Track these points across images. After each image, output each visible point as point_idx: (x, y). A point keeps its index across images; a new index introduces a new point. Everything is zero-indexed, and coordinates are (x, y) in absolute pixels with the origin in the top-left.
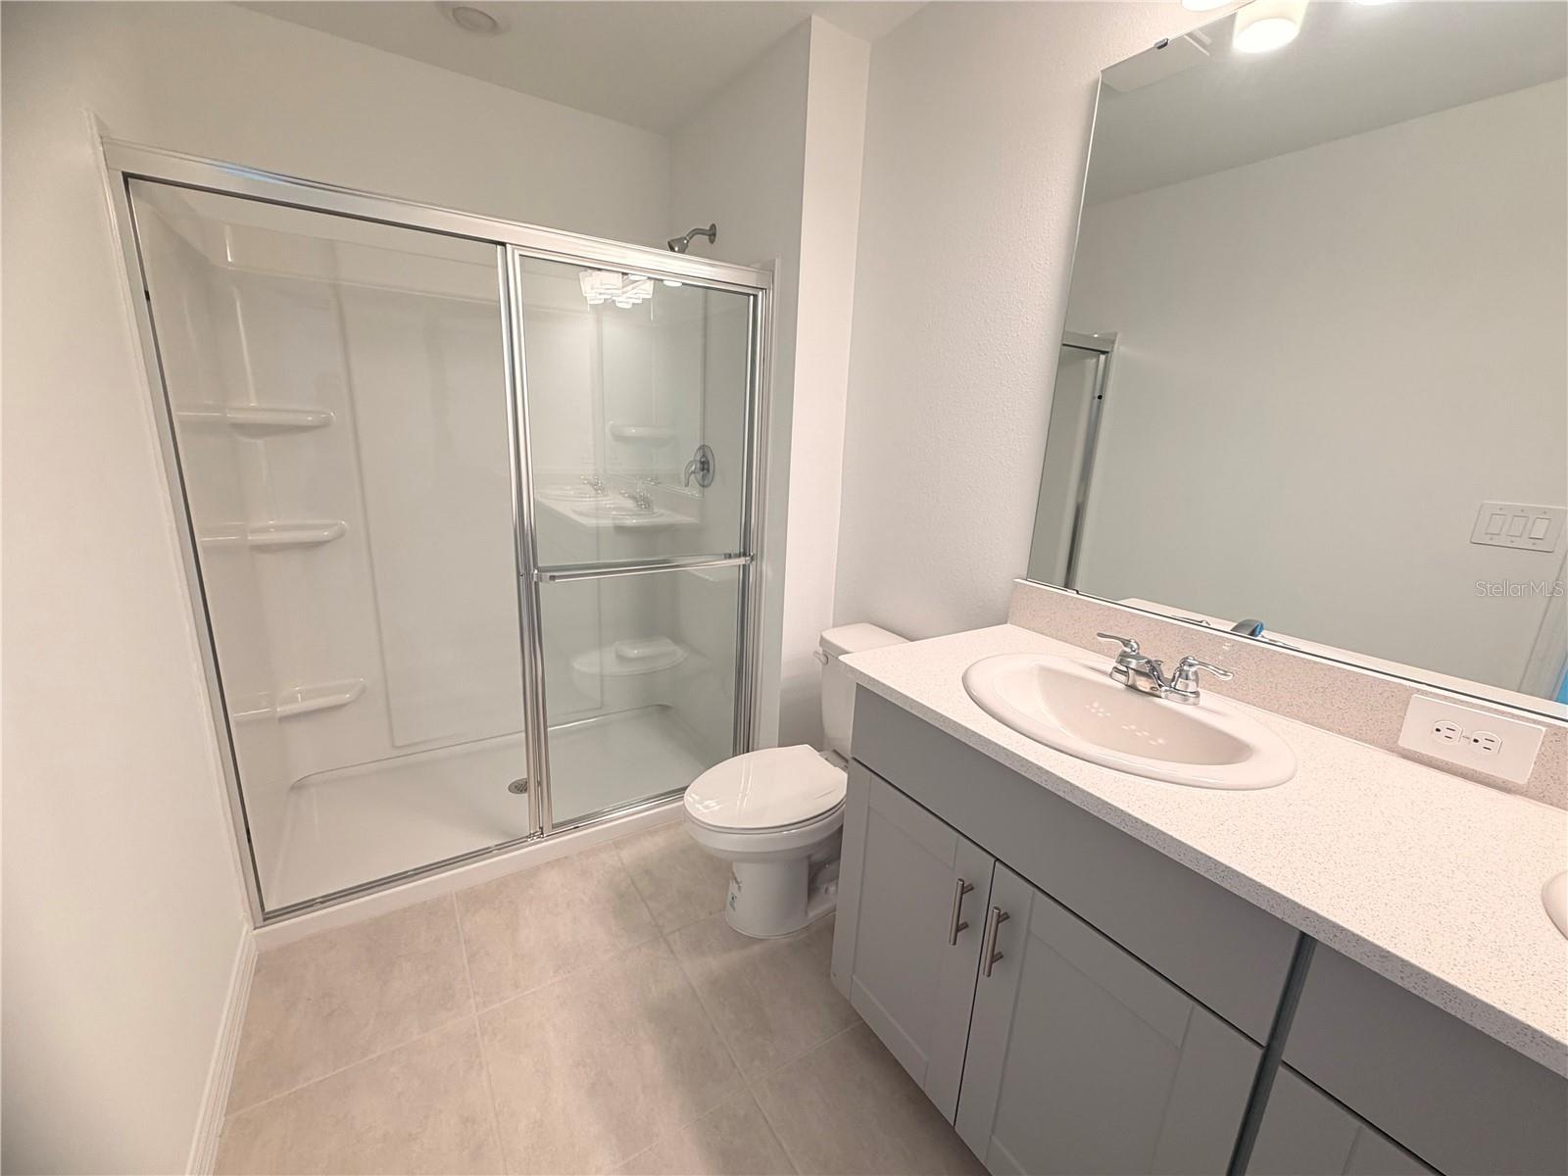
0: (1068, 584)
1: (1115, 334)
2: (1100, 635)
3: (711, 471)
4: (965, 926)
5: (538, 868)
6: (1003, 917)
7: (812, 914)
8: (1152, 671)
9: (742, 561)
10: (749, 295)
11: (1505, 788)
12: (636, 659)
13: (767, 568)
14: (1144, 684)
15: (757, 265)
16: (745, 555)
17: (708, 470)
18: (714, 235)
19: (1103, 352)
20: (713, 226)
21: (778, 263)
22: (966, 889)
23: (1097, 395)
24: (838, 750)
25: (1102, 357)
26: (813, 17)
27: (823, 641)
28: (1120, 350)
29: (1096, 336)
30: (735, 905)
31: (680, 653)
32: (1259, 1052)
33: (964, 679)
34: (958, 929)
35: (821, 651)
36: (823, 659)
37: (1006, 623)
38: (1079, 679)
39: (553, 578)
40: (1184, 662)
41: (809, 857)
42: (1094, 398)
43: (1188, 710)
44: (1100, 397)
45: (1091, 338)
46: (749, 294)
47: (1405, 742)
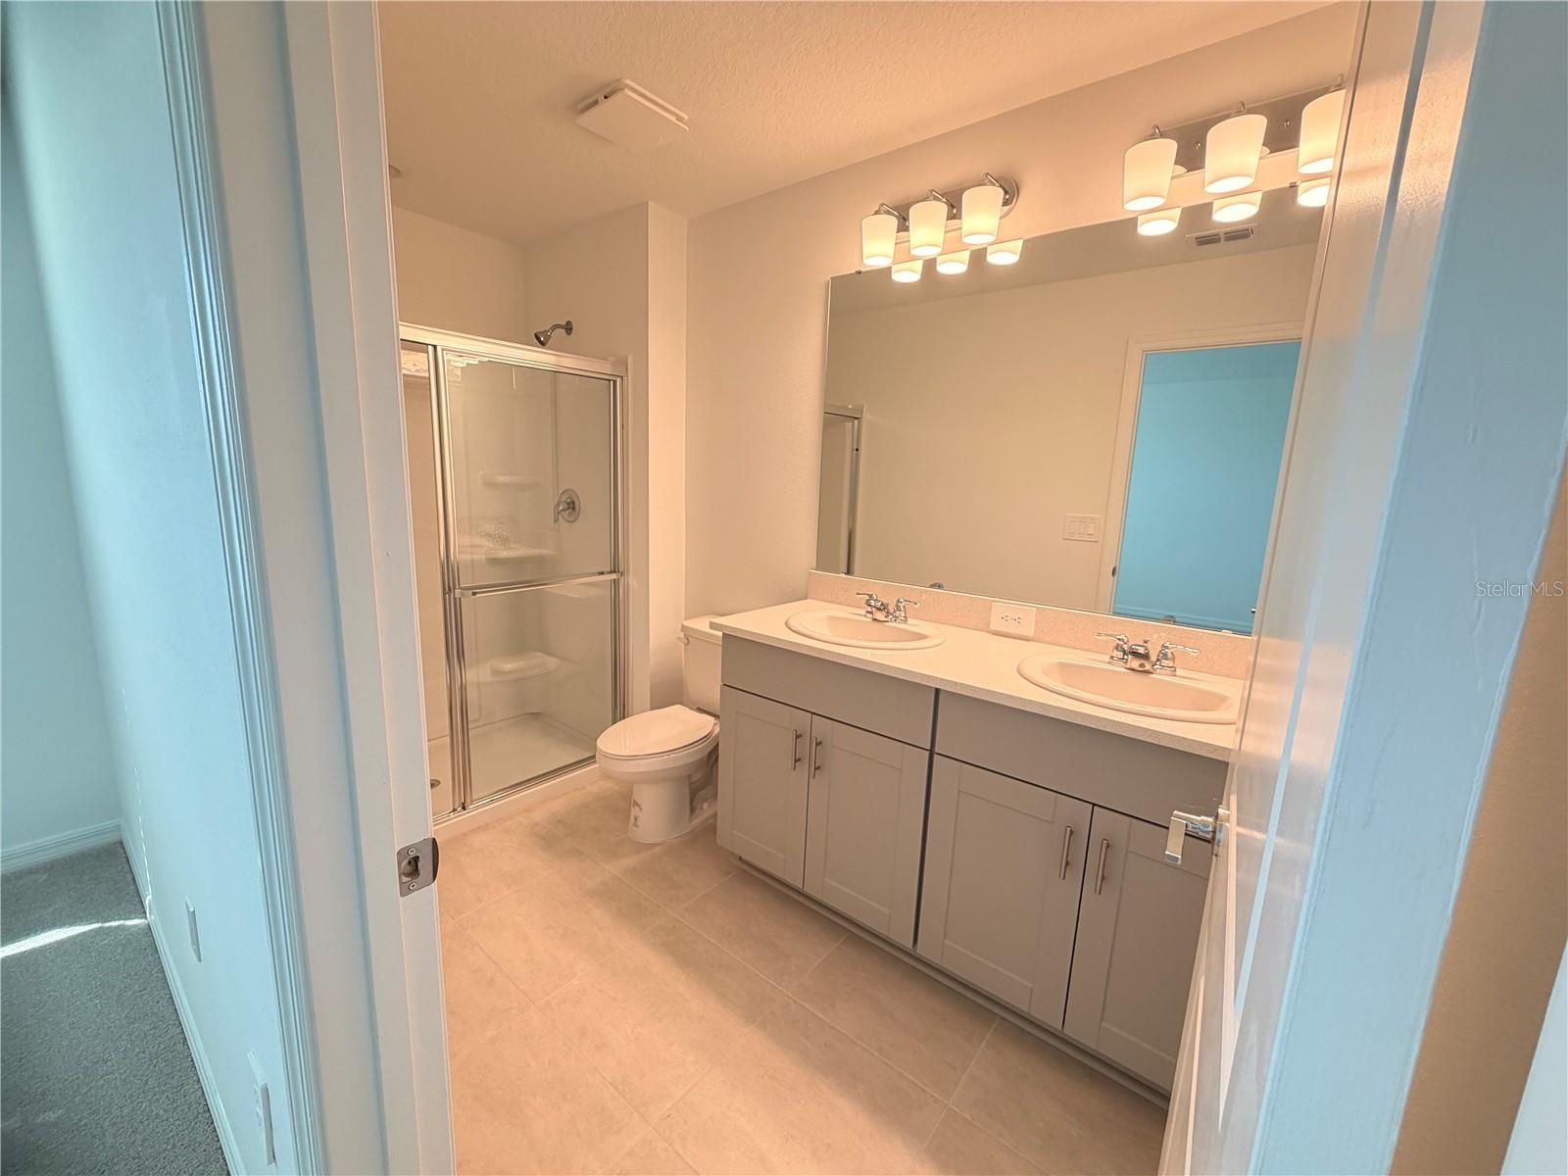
0: (848, 572)
1: (863, 406)
2: (858, 594)
3: (577, 509)
4: (799, 760)
5: (464, 835)
6: (819, 744)
7: (694, 823)
8: (883, 608)
9: (614, 576)
10: (609, 380)
11: (1026, 639)
12: (510, 672)
13: (632, 581)
14: (880, 616)
15: (612, 359)
16: (615, 572)
17: (574, 508)
18: (571, 329)
19: (856, 418)
20: (569, 323)
21: (630, 359)
22: (798, 736)
23: (855, 448)
24: (701, 707)
25: (856, 422)
26: (650, 203)
27: (684, 628)
28: (867, 417)
29: (850, 407)
30: (638, 823)
31: (552, 663)
32: (927, 753)
33: (786, 624)
34: (796, 761)
35: (682, 635)
36: (685, 640)
37: (806, 598)
38: (848, 619)
39: (474, 594)
40: (898, 601)
41: (689, 776)
42: (853, 450)
43: (903, 626)
44: (857, 450)
45: (846, 407)
46: (611, 381)
47: (992, 628)
